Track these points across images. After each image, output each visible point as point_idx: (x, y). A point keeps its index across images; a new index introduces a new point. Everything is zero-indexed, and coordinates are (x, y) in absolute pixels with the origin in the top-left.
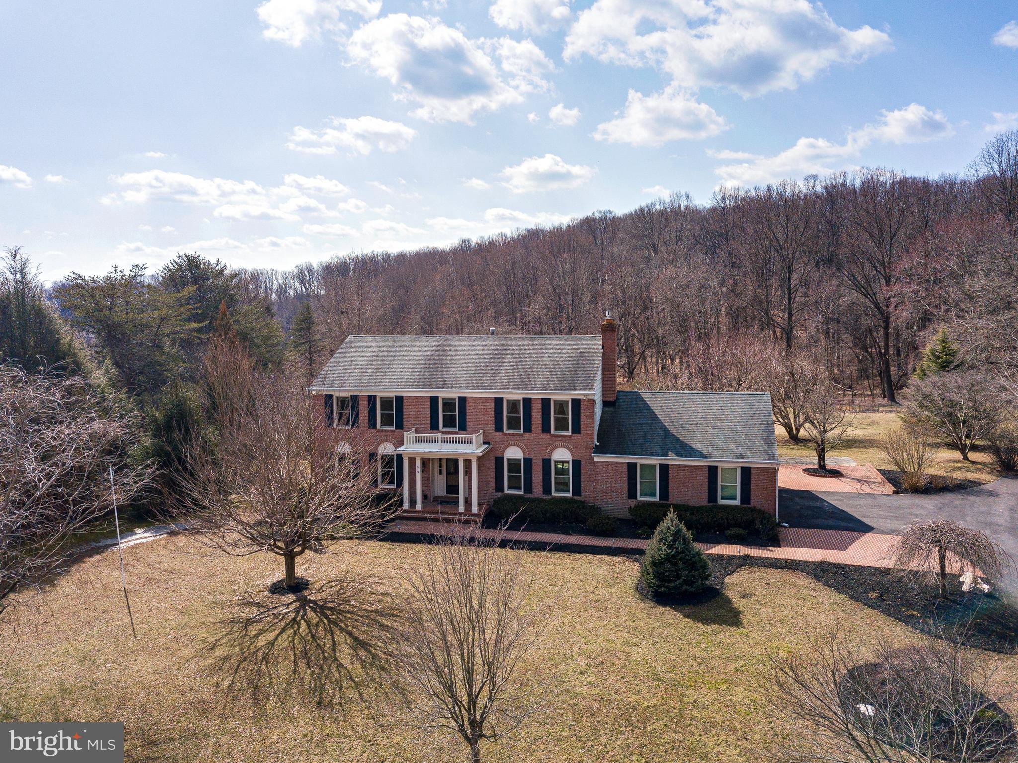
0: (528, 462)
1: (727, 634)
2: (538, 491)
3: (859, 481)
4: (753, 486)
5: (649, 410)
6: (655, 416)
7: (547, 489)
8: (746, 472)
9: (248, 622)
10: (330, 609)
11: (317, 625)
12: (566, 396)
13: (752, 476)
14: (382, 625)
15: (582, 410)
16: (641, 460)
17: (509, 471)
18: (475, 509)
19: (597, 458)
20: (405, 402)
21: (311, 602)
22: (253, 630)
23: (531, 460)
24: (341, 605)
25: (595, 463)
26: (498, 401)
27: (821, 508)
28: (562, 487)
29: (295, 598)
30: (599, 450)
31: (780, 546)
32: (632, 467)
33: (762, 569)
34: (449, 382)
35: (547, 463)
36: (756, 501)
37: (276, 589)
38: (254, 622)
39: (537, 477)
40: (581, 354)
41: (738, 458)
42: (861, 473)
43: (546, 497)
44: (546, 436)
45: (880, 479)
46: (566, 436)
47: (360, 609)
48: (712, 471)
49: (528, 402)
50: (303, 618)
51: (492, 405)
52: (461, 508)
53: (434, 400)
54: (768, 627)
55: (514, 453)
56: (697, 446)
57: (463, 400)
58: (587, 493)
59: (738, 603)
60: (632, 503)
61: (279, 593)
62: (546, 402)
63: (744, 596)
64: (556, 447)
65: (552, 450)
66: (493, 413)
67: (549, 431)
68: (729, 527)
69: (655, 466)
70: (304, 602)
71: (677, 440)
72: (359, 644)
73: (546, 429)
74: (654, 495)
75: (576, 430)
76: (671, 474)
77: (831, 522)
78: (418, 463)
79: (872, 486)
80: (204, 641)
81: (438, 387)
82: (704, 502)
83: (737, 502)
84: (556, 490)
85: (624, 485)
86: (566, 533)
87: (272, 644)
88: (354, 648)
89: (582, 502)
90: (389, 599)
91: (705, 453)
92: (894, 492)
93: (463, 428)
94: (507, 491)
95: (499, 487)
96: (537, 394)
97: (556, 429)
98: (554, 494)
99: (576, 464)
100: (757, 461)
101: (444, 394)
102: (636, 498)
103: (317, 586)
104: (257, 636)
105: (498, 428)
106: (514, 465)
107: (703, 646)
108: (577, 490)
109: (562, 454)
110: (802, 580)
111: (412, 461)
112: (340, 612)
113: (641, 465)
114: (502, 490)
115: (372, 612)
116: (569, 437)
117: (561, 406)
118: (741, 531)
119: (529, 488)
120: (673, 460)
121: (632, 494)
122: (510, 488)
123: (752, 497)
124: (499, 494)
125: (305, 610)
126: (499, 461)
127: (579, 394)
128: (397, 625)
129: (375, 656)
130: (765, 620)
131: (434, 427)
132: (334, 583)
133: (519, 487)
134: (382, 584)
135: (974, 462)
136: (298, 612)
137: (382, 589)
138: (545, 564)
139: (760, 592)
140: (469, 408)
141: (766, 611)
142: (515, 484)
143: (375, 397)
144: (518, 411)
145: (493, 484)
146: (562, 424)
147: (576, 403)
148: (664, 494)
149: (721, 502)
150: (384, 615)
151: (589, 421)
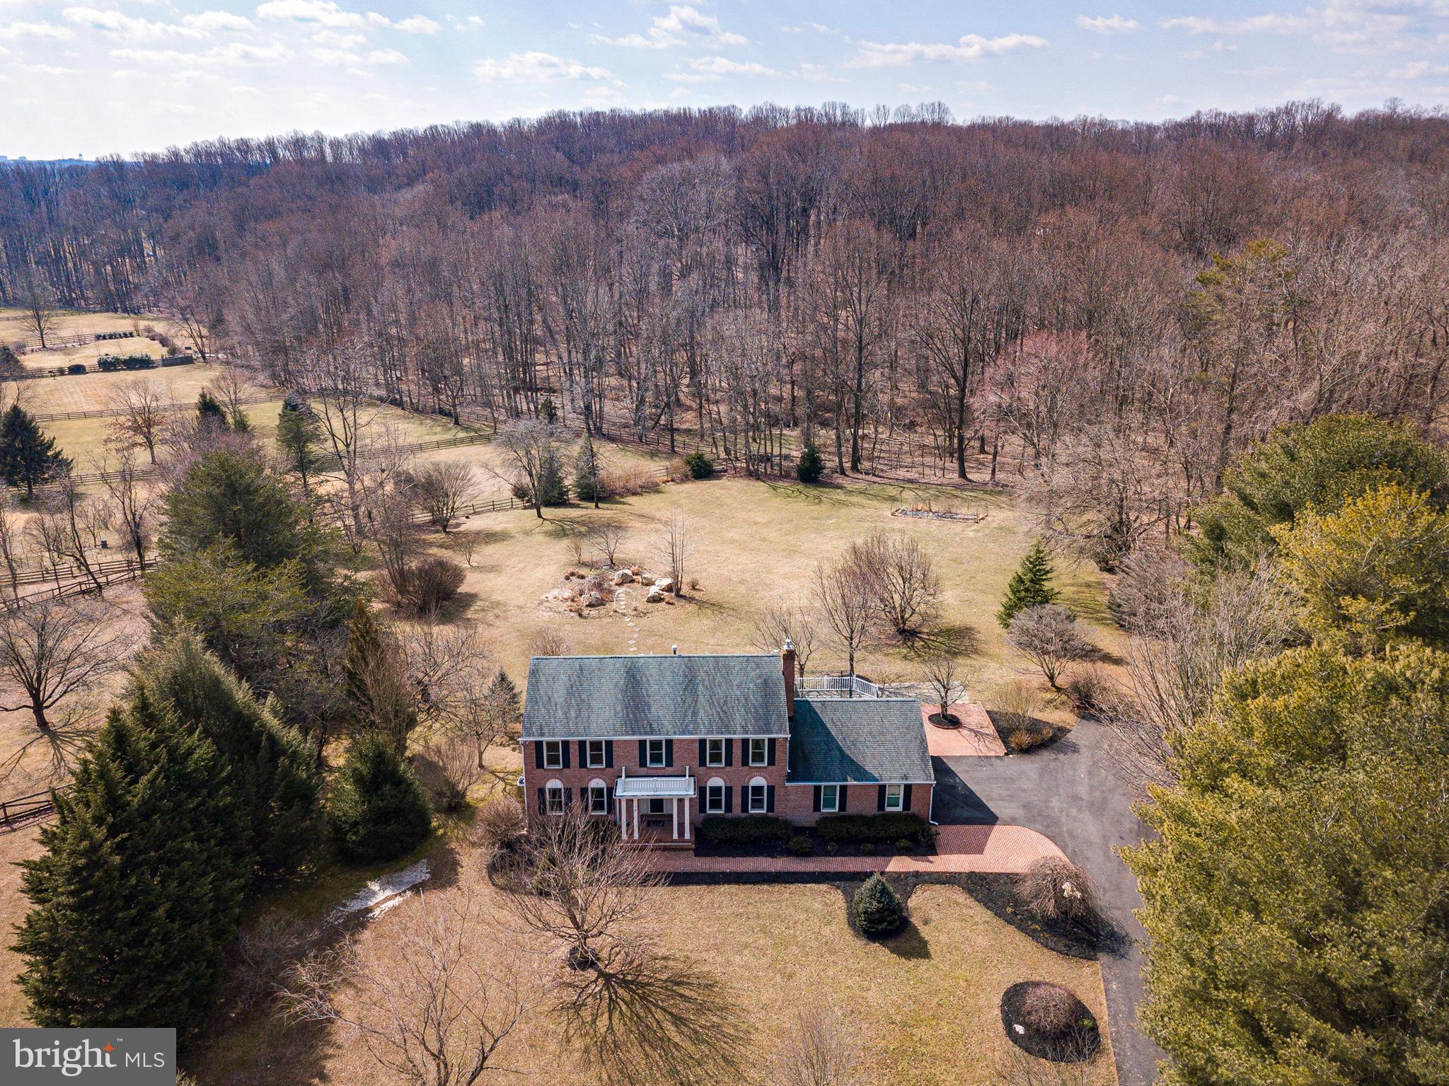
0: (729, 790)
1: (923, 964)
2: (737, 811)
3: (976, 734)
4: (913, 798)
6: (829, 732)
7: (745, 809)
8: (908, 788)
10: (632, 982)
11: (632, 1002)
12: (764, 737)
13: (913, 790)
14: (682, 996)
15: (777, 748)
17: (711, 796)
18: (687, 836)
19: (788, 785)
20: (614, 745)
21: (611, 975)
22: (586, 1015)
23: (731, 787)
24: (637, 976)
25: (786, 788)
26: (702, 742)
27: (954, 787)
28: (756, 806)
29: (596, 973)
30: (791, 777)
31: (936, 854)
32: (817, 789)
33: (931, 887)
34: (655, 725)
35: (745, 788)
36: (916, 809)
37: (574, 962)
38: (580, 1006)
39: (737, 800)
41: (903, 778)
42: (975, 720)
43: (744, 815)
44: (745, 768)
45: (991, 730)
46: (763, 767)
47: (657, 979)
48: (882, 789)
49: (729, 742)
50: (616, 996)
51: (697, 745)
52: (675, 836)
53: (642, 743)
54: (948, 956)
55: (716, 782)
56: (869, 768)
57: (669, 742)
58: (779, 810)
59: (925, 932)
60: (817, 815)
61: (578, 968)
62: (745, 742)
63: (926, 923)
64: (753, 776)
65: (750, 778)
66: (697, 751)
67: (747, 764)
68: (898, 839)
69: (835, 788)
70: (606, 977)
71: (852, 761)
72: (676, 1019)
73: (745, 763)
74: (834, 808)
75: (772, 762)
76: (849, 793)
77: (966, 813)
78: (635, 804)
79: (987, 742)
80: (555, 1033)
81: (645, 732)
82: (875, 812)
83: (900, 809)
84: (753, 809)
85: (810, 802)
86: (772, 855)
87: (611, 1028)
88: (676, 1025)
89: (776, 820)
90: (671, 963)
91: (877, 775)
92: (1006, 754)
93: (669, 764)
94: (709, 812)
95: (702, 809)
96: (737, 736)
97: (753, 762)
98: (751, 811)
99: (771, 789)
101: (648, 738)
102: (820, 811)
103: (605, 956)
105: (703, 763)
106: (716, 791)
107: (912, 983)
108: (771, 808)
109: (758, 781)
110: (959, 896)
111: (629, 802)
112: (642, 985)
113: (825, 788)
114: (705, 811)
115: (666, 981)
116: (766, 767)
117: (758, 744)
118: (908, 844)
119: (729, 808)
120: (851, 782)
121: (817, 808)
122: (711, 808)
123: (913, 805)
124: (703, 815)
125: (612, 986)
126: (703, 792)
127: (774, 734)
128: (692, 994)
129: (695, 1032)
130: (945, 949)
131: (643, 764)
132: (617, 949)
133: (720, 807)
134: (655, 944)
135: (1059, 690)
136: (608, 989)
137: (661, 952)
138: (771, 902)
139: (935, 915)
140: (675, 749)
141: (943, 938)
142: (716, 804)
143: (585, 742)
144: (720, 748)
145: (697, 807)
146: (758, 757)
147: (772, 742)
148: (843, 807)
149: (889, 809)
150: (678, 984)
151: (783, 756)
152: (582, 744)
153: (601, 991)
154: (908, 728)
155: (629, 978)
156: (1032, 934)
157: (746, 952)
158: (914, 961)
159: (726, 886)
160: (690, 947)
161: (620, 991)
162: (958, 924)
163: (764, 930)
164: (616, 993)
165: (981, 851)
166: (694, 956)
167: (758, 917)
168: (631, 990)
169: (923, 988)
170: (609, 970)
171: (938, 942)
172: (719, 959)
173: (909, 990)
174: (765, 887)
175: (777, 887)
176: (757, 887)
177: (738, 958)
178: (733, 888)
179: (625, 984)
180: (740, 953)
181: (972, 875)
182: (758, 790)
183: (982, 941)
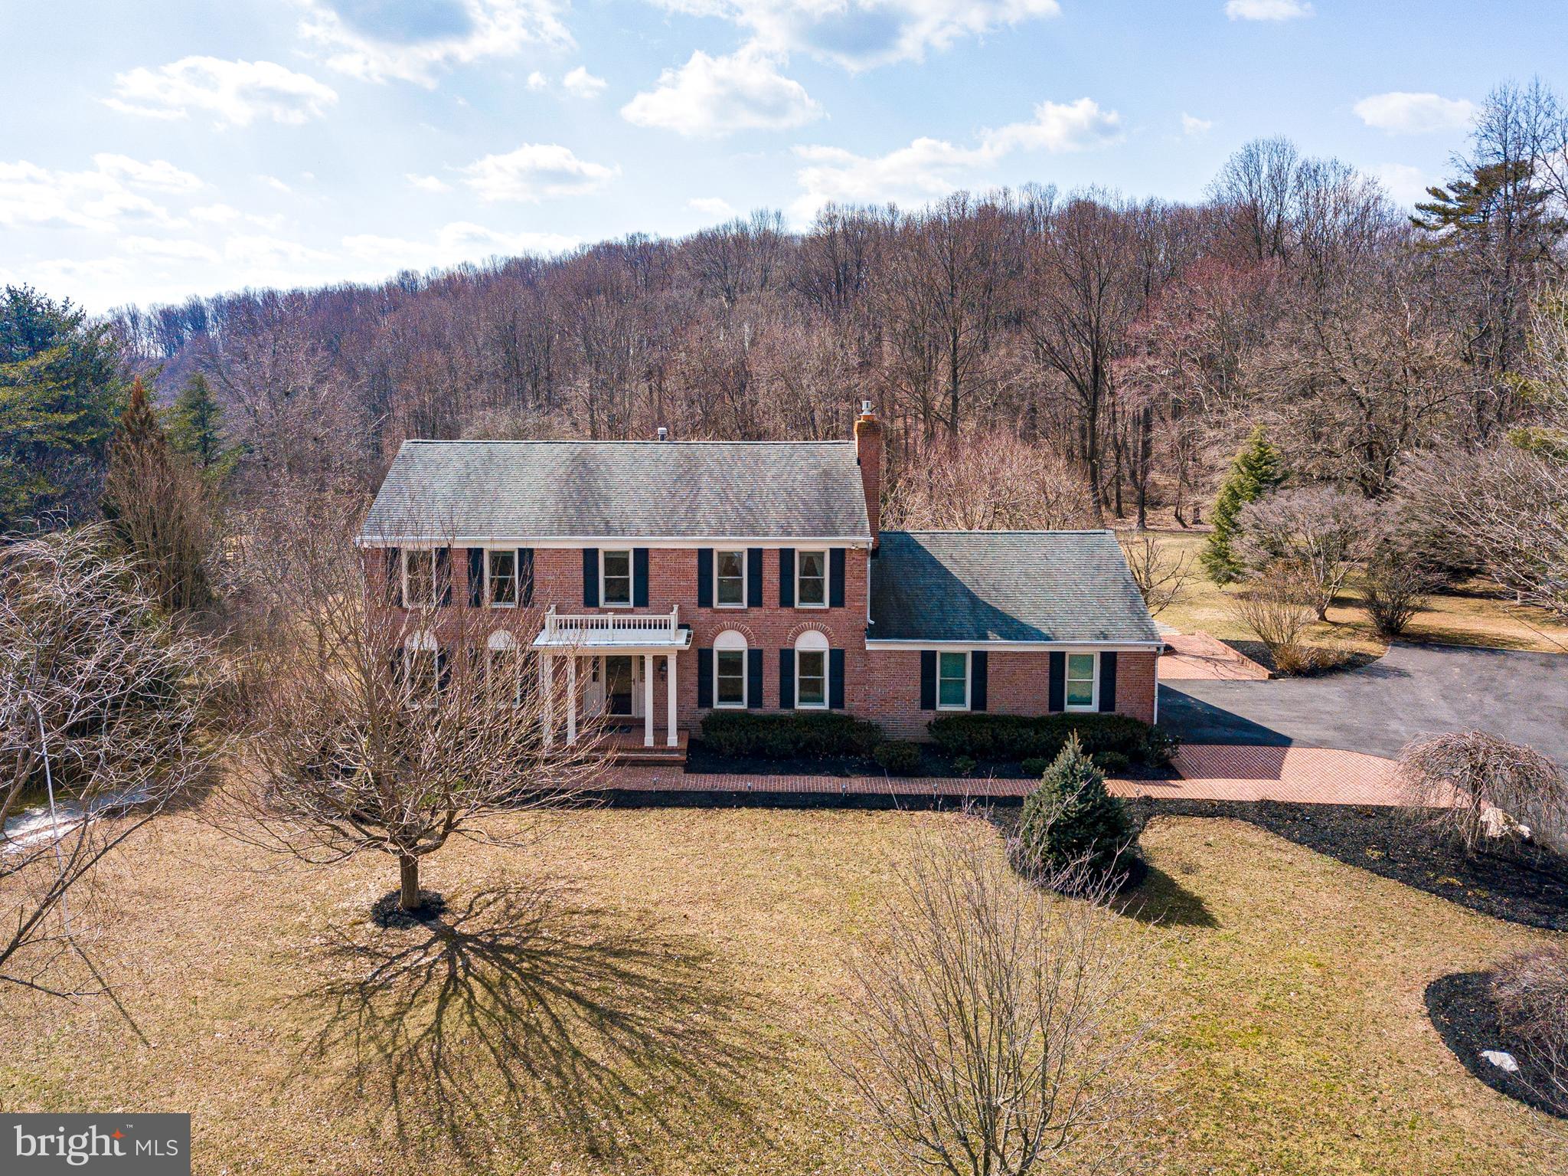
0: (756, 656)
1: (1203, 938)
2: (771, 704)
3: (1207, 660)
4: (1119, 682)
5: (933, 562)
6: (947, 573)
7: (787, 700)
8: (1109, 660)
9: (364, 991)
10: (510, 949)
11: (503, 984)
12: (822, 545)
13: (1120, 665)
14: (623, 975)
15: (847, 568)
16: (941, 647)
17: (721, 671)
18: (673, 740)
19: (871, 646)
20: (537, 559)
21: (466, 938)
22: (385, 1005)
23: (760, 652)
24: (526, 939)
25: (867, 653)
26: (705, 555)
27: (1190, 708)
28: (809, 694)
29: (432, 934)
30: (875, 632)
31: (1181, 777)
32: (928, 658)
33: (1183, 820)
34: (615, 524)
35: (787, 656)
36: (1125, 705)
37: (386, 914)
38: (376, 989)
39: (771, 681)
40: (826, 473)
41: (1098, 638)
42: (1200, 648)
43: (786, 712)
44: (786, 611)
45: (1233, 654)
46: (821, 611)
47: (568, 946)
48: (1057, 660)
49: (756, 555)
50: (467, 973)
51: (695, 561)
52: (649, 740)
53: (590, 555)
54: (1259, 923)
55: (731, 641)
56: (1030, 619)
57: (642, 554)
58: (855, 704)
59: (1189, 884)
60: (929, 716)
61: (395, 924)
62: (786, 555)
63: (1188, 870)
64: (803, 630)
65: (797, 634)
66: (696, 576)
67: (791, 604)
69: (963, 655)
70: (454, 941)
71: (995, 611)
72: (606, 1018)
73: (786, 601)
74: (962, 701)
75: (838, 600)
76: (991, 668)
77: (1221, 732)
78: (571, 667)
79: (1230, 666)
80: (295, 1037)
81: (597, 533)
82: (1043, 711)
83: (1094, 708)
84: (801, 700)
85: (914, 687)
86: (841, 774)
87: (435, 1030)
88: (602, 1029)
89: (849, 718)
90: (606, 920)
91: (1045, 631)
92: (1271, 677)
93: (642, 601)
94: (717, 705)
95: (705, 700)
96: (771, 543)
97: (802, 600)
98: (799, 706)
99: (837, 656)
100: (1127, 642)
101: (601, 544)
102: (934, 707)
103: (461, 903)
104: (399, 1016)
105: (705, 600)
106: (731, 662)
107: (1183, 966)
108: (837, 700)
109: (813, 641)
110: (1250, 833)
111: (560, 662)
112: (533, 955)
113: (943, 655)
114: (710, 703)
115: (591, 948)
116: (826, 611)
117: (811, 562)
118: (1120, 757)
119: (756, 699)
120: (995, 645)
121: (928, 702)
122: (721, 699)
123: (1118, 698)
124: (706, 711)
125: (463, 956)
126: (705, 655)
127: (842, 541)
128: (648, 972)
129: (646, 1039)
130: (1246, 912)
131: (591, 601)
132: (490, 897)
133: (738, 698)
134: (578, 891)
135: (1335, 624)
136: (451, 961)
137: (585, 901)
138: (837, 833)
139: (1205, 859)
140: (653, 569)
141: (1234, 893)
142: (730, 693)
143: (479, 552)
144: (737, 572)
145: (695, 695)
146: (812, 592)
147: (838, 555)
148: (979, 700)
149: (1070, 708)
150: (617, 954)
151: (860, 584)
152: (475, 554)
153: (431, 965)
154: (1098, 568)
155: (506, 941)
156: (1448, 893)
157: (782, 906)
158: (1175, 931)
159: (744, 810)
160: (654, 897)
161: (479, 964)
162: (1261, 874)
163: (822, 874)
164: (467, 966)
165: (1277, 777)
166: (659, 912)
167: (811, 854)
168: (506, 962)
169: (1212, 976)
170: (464, 929)
171: (1225, 902)
172: (719, 916)
173: (1178, 978)
174: (826, 813)
175: (851, 815)
176: (808, 813)
177: (761, 918)
178: (760, 814)
179: (493, 950)
180: (767, 908)
181: (1264, 805)
182: (812, 660)
183: (1330, 901)
